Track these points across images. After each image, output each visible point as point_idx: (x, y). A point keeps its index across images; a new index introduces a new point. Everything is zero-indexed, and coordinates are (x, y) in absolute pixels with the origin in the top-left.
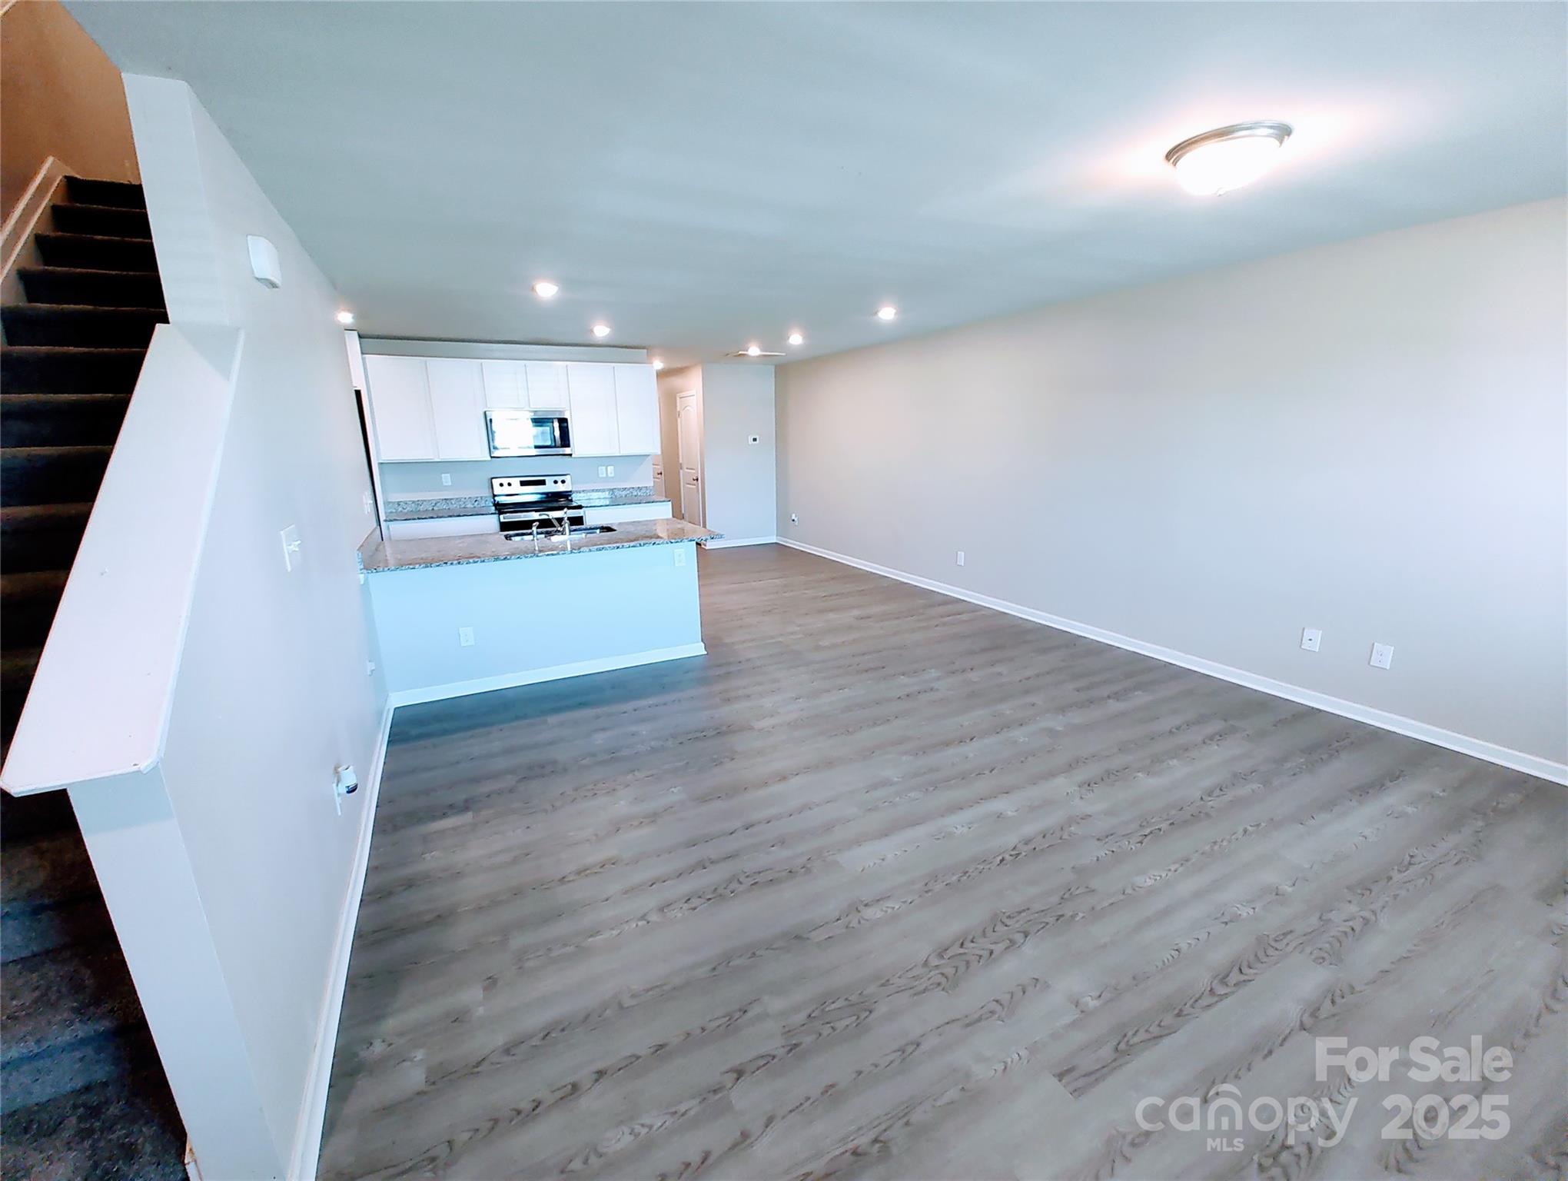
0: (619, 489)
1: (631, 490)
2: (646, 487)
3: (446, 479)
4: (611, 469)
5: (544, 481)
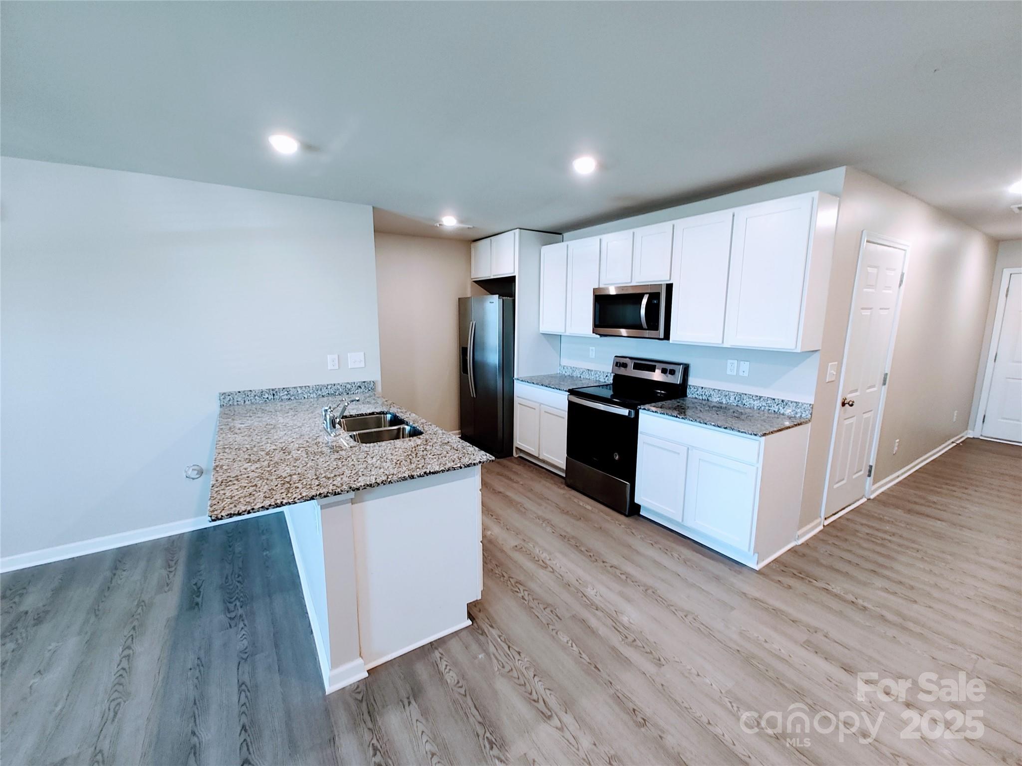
3: (592, 351)
4: (745, 366)
5: (654, 367)
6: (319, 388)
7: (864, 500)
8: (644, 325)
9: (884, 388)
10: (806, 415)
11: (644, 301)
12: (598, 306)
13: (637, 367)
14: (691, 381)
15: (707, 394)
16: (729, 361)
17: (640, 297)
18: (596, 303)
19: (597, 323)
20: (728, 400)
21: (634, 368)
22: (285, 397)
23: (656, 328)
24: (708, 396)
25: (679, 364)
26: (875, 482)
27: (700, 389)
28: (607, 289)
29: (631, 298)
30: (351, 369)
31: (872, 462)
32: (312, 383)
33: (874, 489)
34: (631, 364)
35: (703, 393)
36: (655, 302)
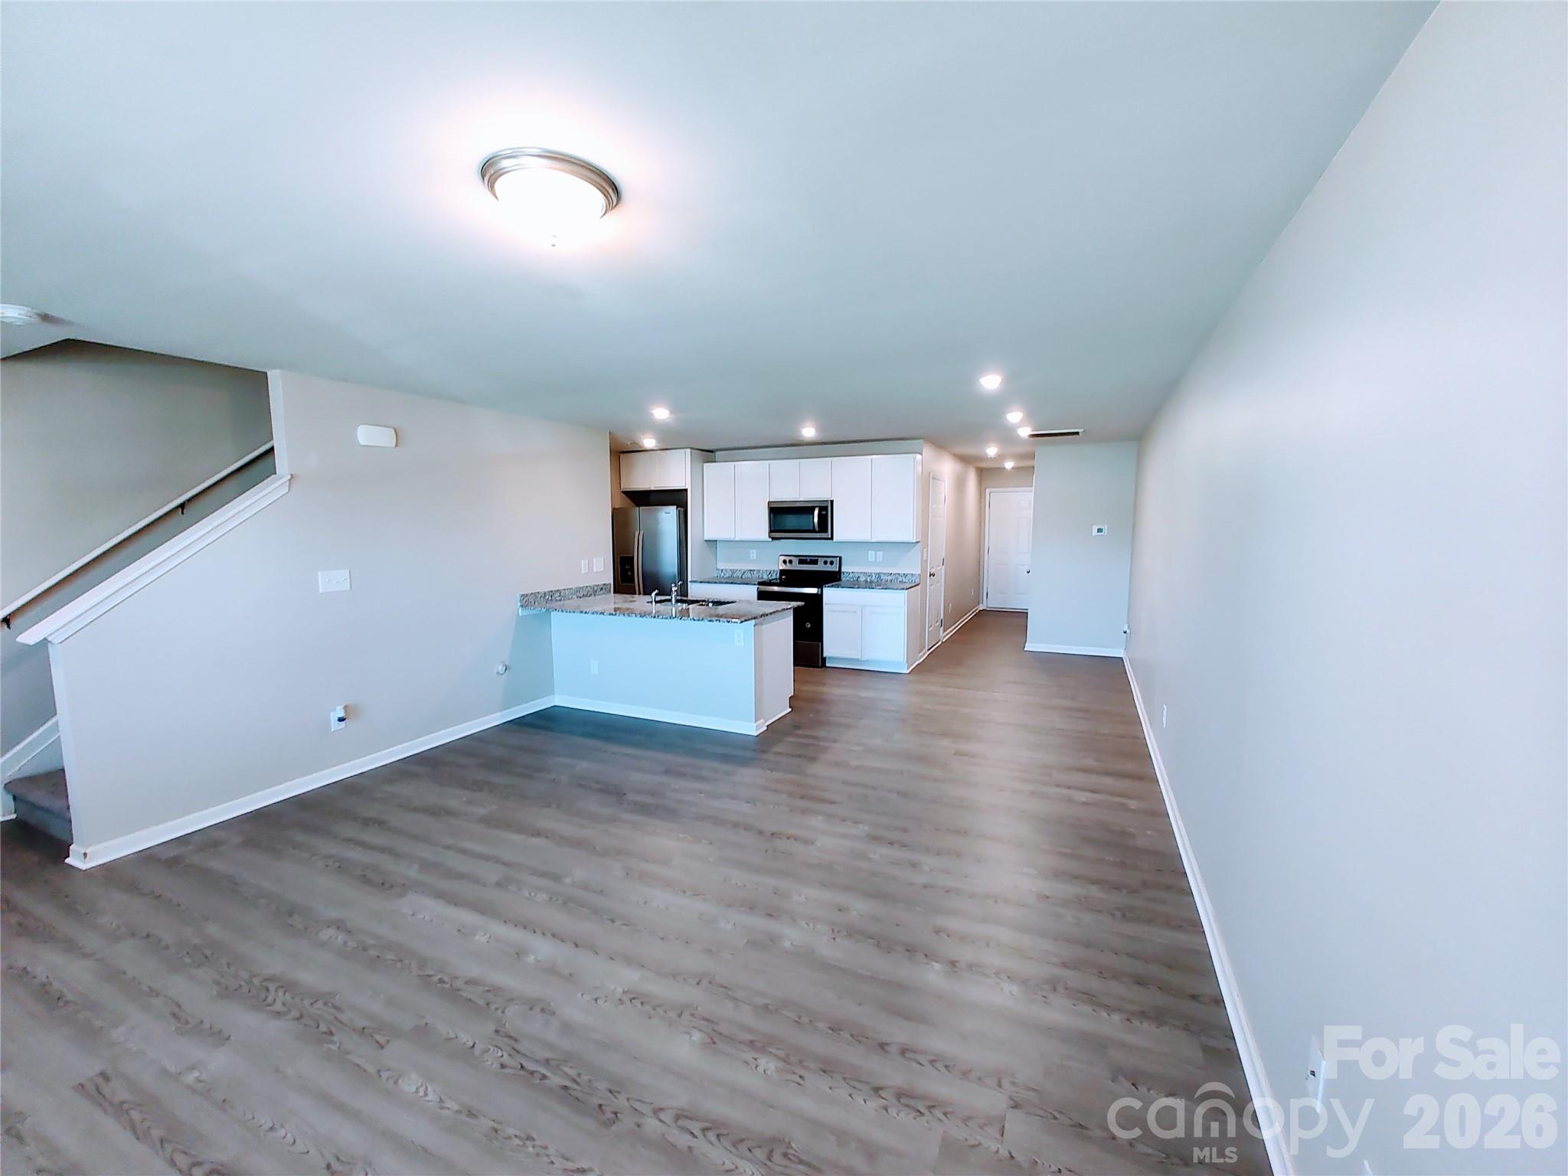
0: (885, 574)
1: (897, 575)
2: (912, 575)
4: (880, 554)
5: (817, 560)
6: (578, 590)
7: (940, 643)
8: (817, 529)
9: (943, 567)
10: (917, 581)
11: (816, 512)
12: (772, 516)
13: (801, 562)
14: (843, 569)
15: (856, 576)
16: (870, 552)
17: (811, 510)
18: (771, 513)
19: (773, 531)
20: (871, 578)
21: (799, 564)
22: (558, 598)
23: (826, 531)
24: (857, 578)
25: (836, 557)
26: (944, 631)
27: (851, 574)
28: (781, 501)
29: (805, 510)
30: (597, 572)
31: (942, 617)
32: (574, 586)
33: (944, 636)
34: (795, 561)
35: (854, 576)
36: (824, 513)
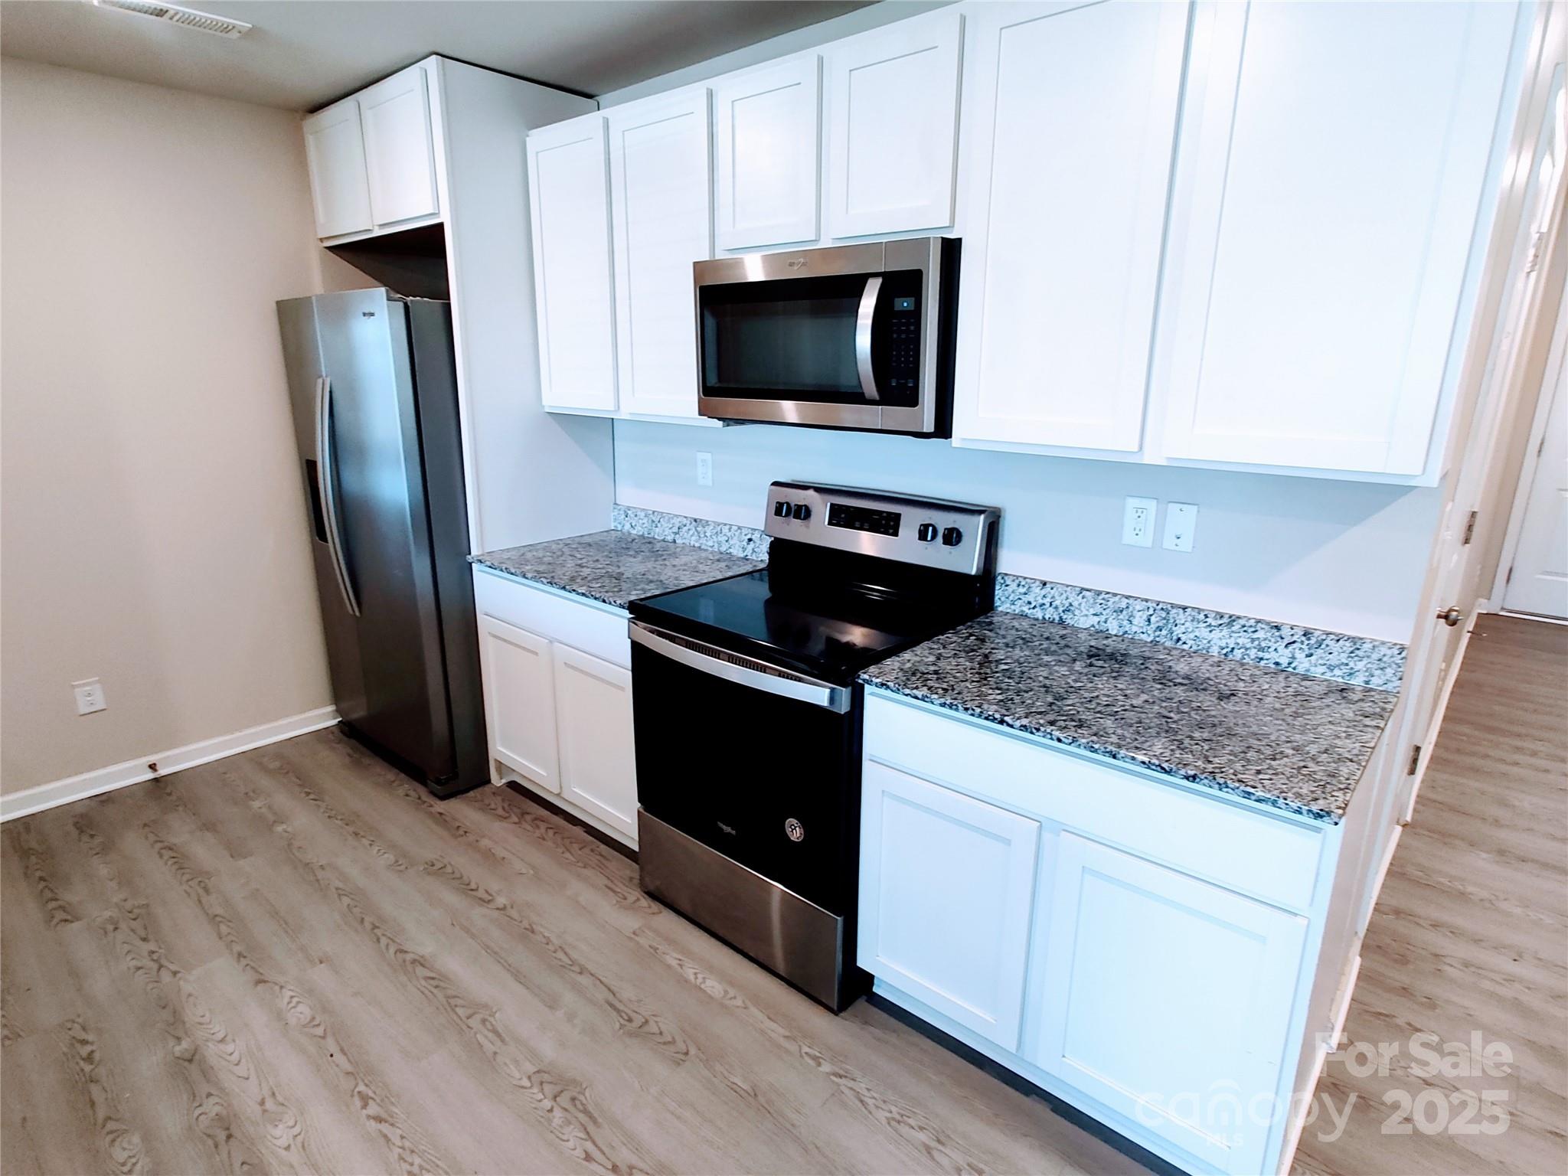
3: (704, 466)
4: (1184, 520)
5: (896, 518)
8: (870, 388)
11: (868, 304)
12: (710, 322)
13: (842, 517)
14: (1008, 562)
15: (1057, 603)
16: (1132, 503)
17: (849, 287)
18: (707, 314)
19: (713, 381)
20: (1125, 623)
21: (832, 522)
23: (910, 398)
24: (1061, 609)
25: (974, 511)
27: (1036, 589)
28: (737, 264)
29: (821, 293)
34: (821, 508)
35: (1047, 601)
36: (905, 304)
